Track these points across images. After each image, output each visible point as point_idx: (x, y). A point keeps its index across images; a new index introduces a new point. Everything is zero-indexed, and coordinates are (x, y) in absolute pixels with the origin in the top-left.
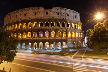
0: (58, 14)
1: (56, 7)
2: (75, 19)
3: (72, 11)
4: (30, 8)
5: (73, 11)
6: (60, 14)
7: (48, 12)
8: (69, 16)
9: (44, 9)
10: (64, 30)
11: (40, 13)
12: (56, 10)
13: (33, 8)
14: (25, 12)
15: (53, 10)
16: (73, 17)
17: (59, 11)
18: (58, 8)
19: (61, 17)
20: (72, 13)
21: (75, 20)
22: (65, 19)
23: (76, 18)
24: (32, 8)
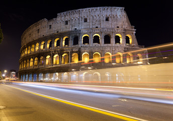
2: (104, 22)
3: (96, 9)
6: (69, 23)
7: (52, 24)
8: (88, 21)
9: (47, 21)
10: (74, 50)
11: (43, 28)
12: (63, 18)
16: (100, 21)
19: (71, 26)
22: (78, 29)
23: (107, 20)
24: (35, 24)
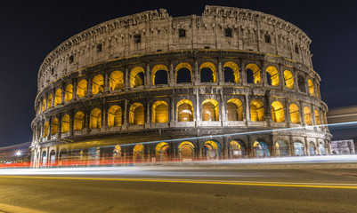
0: (228, 33)
1: (218, 9)
2: (294, 54)
3: (284, 25)
4: (117, 20)
5: (288, 24)
6: (235, 35)
7: (187, 28)
9: (171, 18)
10: (256, 93)
11: (156, 32)
12: (219, 20)
13: (128, 17)
14: (100, 38)
15: (207, 19)
16: (289, 49)
17: (230, 23)
18: (226, 9)
19: (241, 42)
20: (284, 33)
21: (296, 58)
22: (255, 50)
23: (297, 52)
24: (123, 18)
